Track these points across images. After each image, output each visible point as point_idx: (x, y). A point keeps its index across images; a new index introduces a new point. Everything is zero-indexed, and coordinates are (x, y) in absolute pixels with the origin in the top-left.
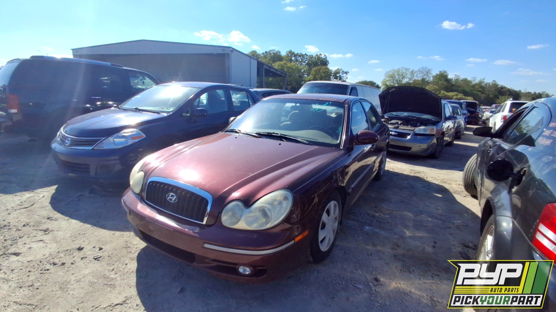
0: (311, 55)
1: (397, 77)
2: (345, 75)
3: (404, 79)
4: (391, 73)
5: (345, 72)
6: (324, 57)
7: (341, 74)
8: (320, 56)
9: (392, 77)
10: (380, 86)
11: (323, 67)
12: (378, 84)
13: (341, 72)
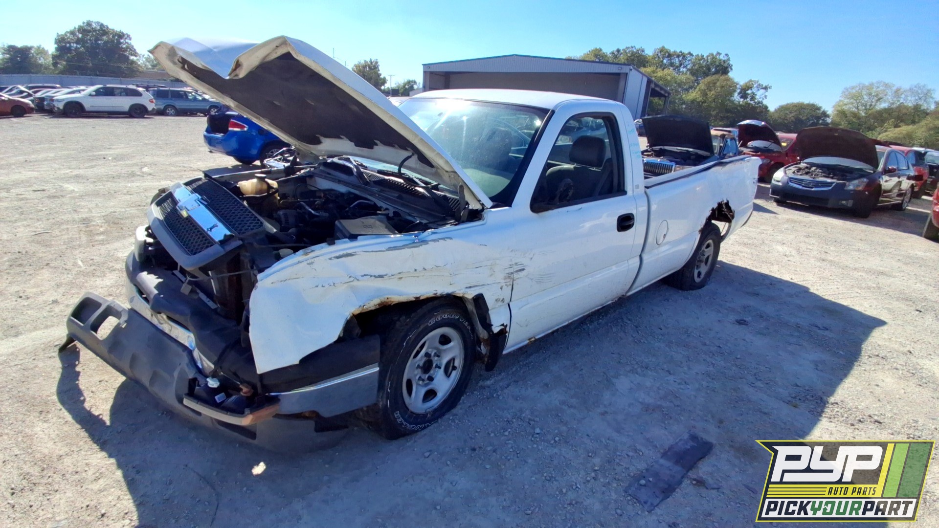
0: (700, 55)
1: (866, 98)
2: (762, 91)
3: (880, 104)
4: (854, 91)
5: (764, 86)
6: (724, 59)
7: (754, 90)
8: (718, 57)
9: (857, 97)
10: (828, 113)
11: (723, 77)
12: (826, 110)
13: (755, 86)
